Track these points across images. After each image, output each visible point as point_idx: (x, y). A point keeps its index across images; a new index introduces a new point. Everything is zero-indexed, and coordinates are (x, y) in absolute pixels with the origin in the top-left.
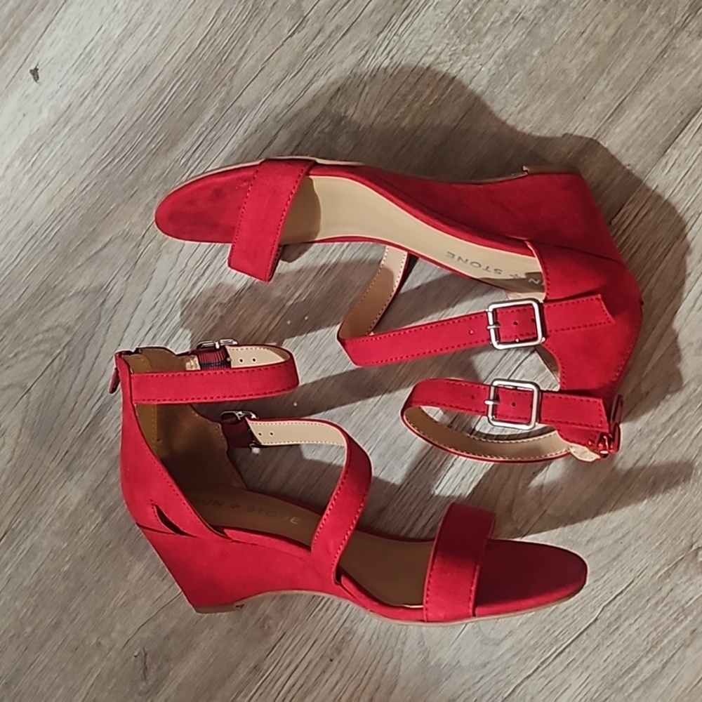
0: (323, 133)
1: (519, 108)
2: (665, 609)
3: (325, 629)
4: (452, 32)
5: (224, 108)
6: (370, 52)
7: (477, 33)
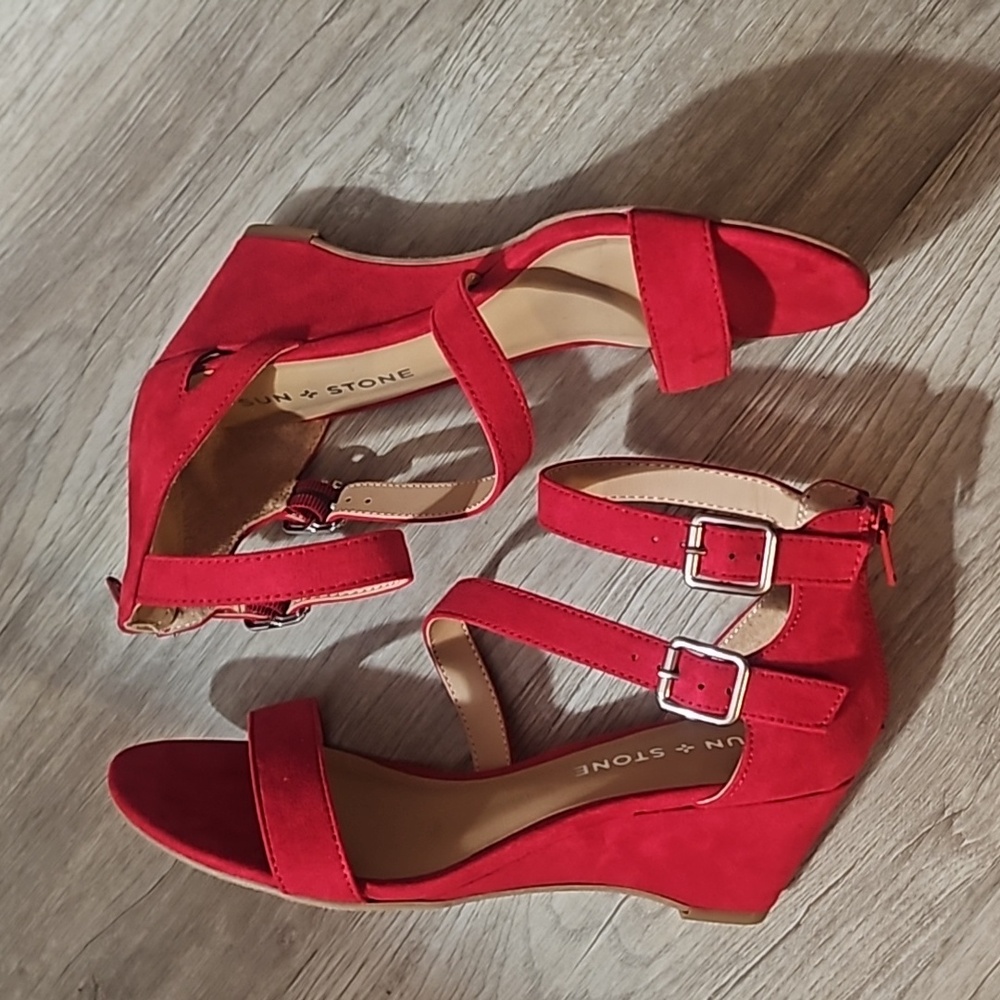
0: (379, 173)
1: (680, 138)
2: (903, 908)
3: (380, 944)
4: (578, 20)
5: (221, 133)
6: (452, 48)
7: (616, 23)
